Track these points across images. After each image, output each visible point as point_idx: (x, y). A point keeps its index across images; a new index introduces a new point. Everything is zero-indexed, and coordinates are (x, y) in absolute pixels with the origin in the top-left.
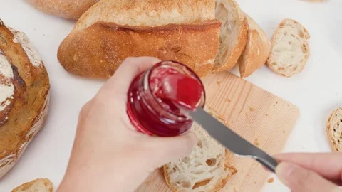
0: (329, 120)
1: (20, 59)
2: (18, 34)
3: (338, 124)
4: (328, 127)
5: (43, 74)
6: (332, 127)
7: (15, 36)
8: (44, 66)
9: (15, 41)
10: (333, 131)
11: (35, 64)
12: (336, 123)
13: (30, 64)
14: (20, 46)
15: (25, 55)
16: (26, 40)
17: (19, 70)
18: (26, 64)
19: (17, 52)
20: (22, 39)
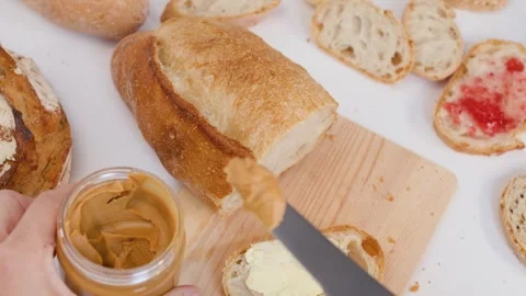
0: (503, 195)
1: (25, 100)
2: (23, 61)
3: (517, 202)
4: (502, 207)
5: (61, 122)
6: (507, 207)
7: (18, 64)
8: (62, 112)
9: (18, 71)
10: (509, 212)
11: (48, 108)
12: (514, 199)
13: (41, 108)
14: (26, 80)
15: (33, 93)
16: (35, 70)
17: (24, 117)
18: (36, 107)
19: (20, 89)
20: (28, 68)
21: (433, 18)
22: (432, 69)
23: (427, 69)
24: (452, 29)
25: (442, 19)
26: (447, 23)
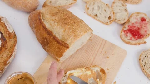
0: (140, 56)
1: (4, 29)
2: (3, 18)
3: (144, 58)
4: (140, 60)
5: (14, 36)
6: (141, 60)
7: (2, 19)
8: (14, 33)
9: (2, 21)
10: (142, 61)
11: (10, 32)
12: (143, 58)
13: (8, 32)
14: (4, 24)
15: (6, 27)
16: (7, 21)
17: (4, 34)
18: (7, 31)
19: (3, 26)
20: (5, 20)
21: (120, 6)
22: (120, 20)
23: (118, 21)
24: (125, 9)
25: (123, 6)
26: (124, 7)
